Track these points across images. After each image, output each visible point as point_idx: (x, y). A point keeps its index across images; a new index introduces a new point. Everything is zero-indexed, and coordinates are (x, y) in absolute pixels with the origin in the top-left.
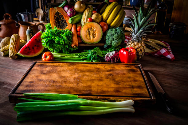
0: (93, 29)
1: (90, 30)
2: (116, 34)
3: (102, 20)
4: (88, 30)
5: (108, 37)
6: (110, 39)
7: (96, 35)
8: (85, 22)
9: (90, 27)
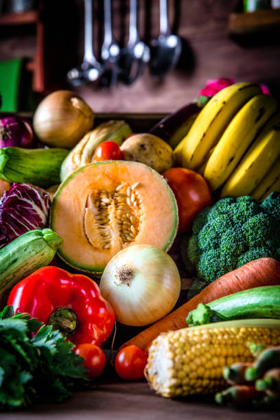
0: (125, 196)
1: (105, 200)
2: (261, 216)
3: (178, 161)
4: (97, 199)
5: (214, 235)
6: (225, 243)
7: (142, 227)
8: (83, 164)
9: (107, 183)
